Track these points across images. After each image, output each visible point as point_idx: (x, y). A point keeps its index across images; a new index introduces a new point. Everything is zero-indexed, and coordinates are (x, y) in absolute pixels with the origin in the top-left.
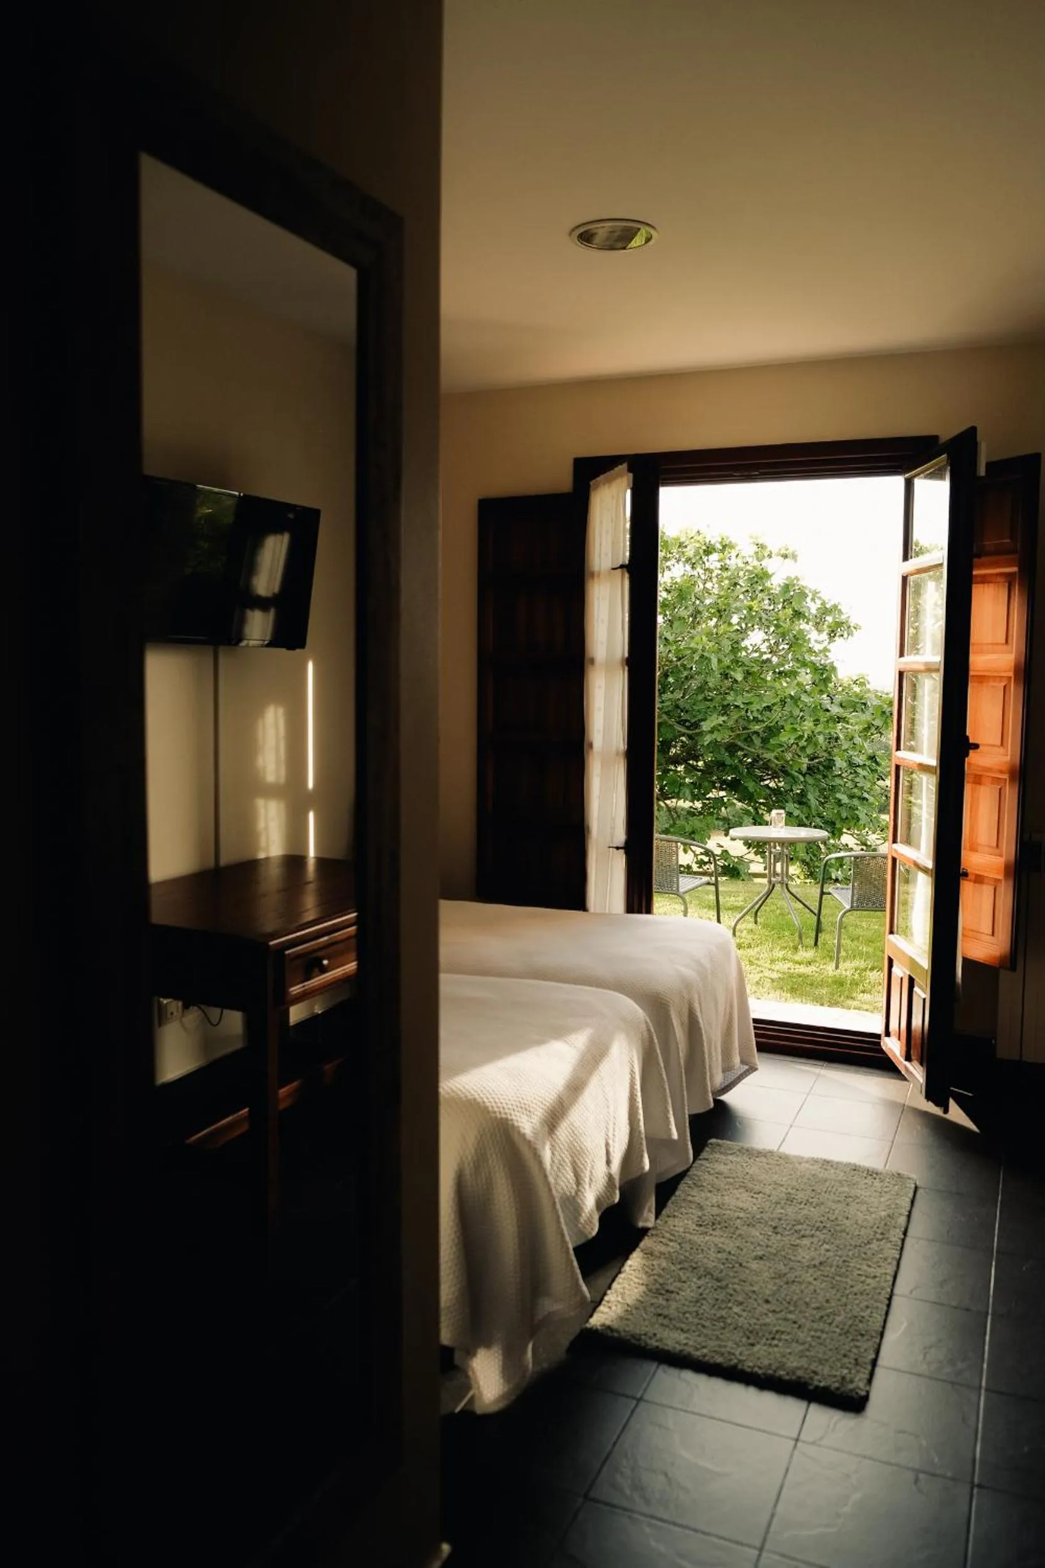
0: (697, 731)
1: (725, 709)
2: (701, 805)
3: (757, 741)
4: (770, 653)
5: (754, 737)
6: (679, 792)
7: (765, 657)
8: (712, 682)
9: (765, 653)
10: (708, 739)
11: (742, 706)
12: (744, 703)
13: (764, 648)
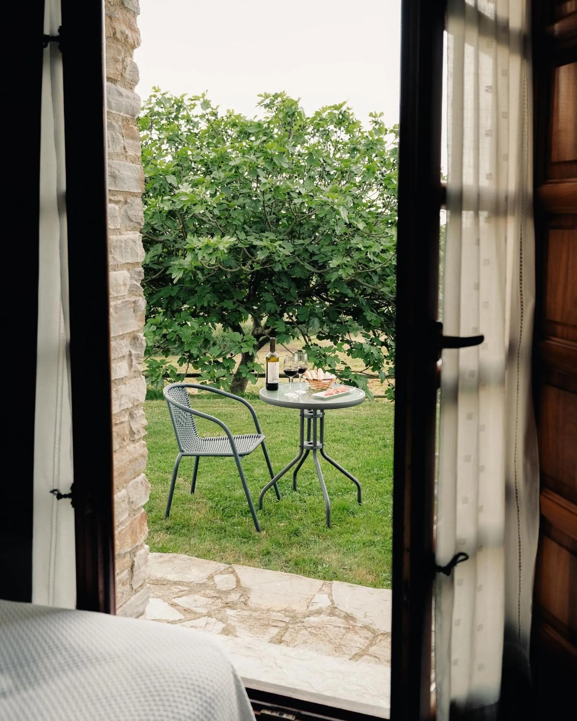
0: (325, 270)
1: (348, 252)
2: (328, 330)
3: (376, 279)
4: (384, 207)
5: (373, 275)
6: (308, 322)
7: (379, 211)
8: (339, 231)
9: (380, 208)
10: (334, 277)
11: (362, 249)
12: (364, 247)
13: (380, 203)
